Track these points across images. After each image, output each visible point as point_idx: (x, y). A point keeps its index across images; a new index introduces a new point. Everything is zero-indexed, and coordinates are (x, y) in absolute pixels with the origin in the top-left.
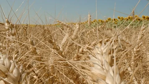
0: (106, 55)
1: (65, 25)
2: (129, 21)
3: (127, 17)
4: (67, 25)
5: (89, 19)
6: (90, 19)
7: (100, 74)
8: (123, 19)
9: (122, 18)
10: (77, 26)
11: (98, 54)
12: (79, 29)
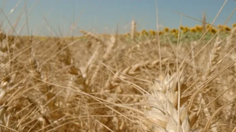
0: (170, 92)
1: (93, 37)
2: (197, 33)
3: (195, 28)
4: (96, 37)
5: (133, 28)
6: (135, 28)
7: (159, 120)
8: (187, 30)
9: (187, 28)
10: (113, 40)
11: (159, 91)
12: (116, 44)
